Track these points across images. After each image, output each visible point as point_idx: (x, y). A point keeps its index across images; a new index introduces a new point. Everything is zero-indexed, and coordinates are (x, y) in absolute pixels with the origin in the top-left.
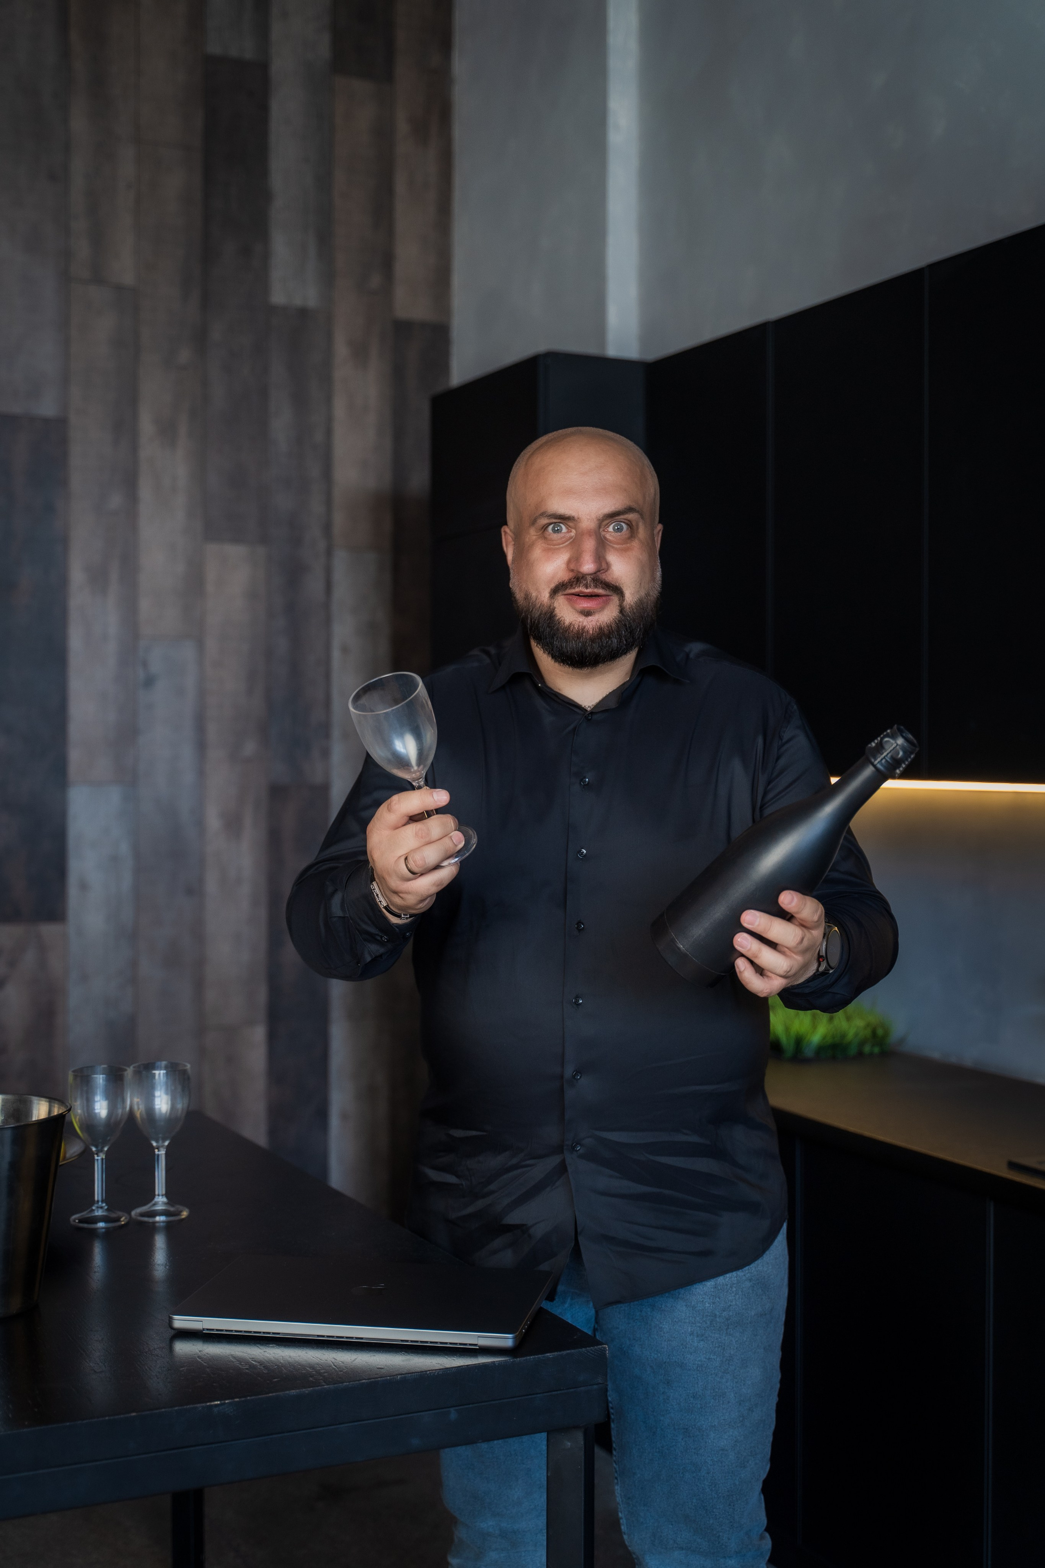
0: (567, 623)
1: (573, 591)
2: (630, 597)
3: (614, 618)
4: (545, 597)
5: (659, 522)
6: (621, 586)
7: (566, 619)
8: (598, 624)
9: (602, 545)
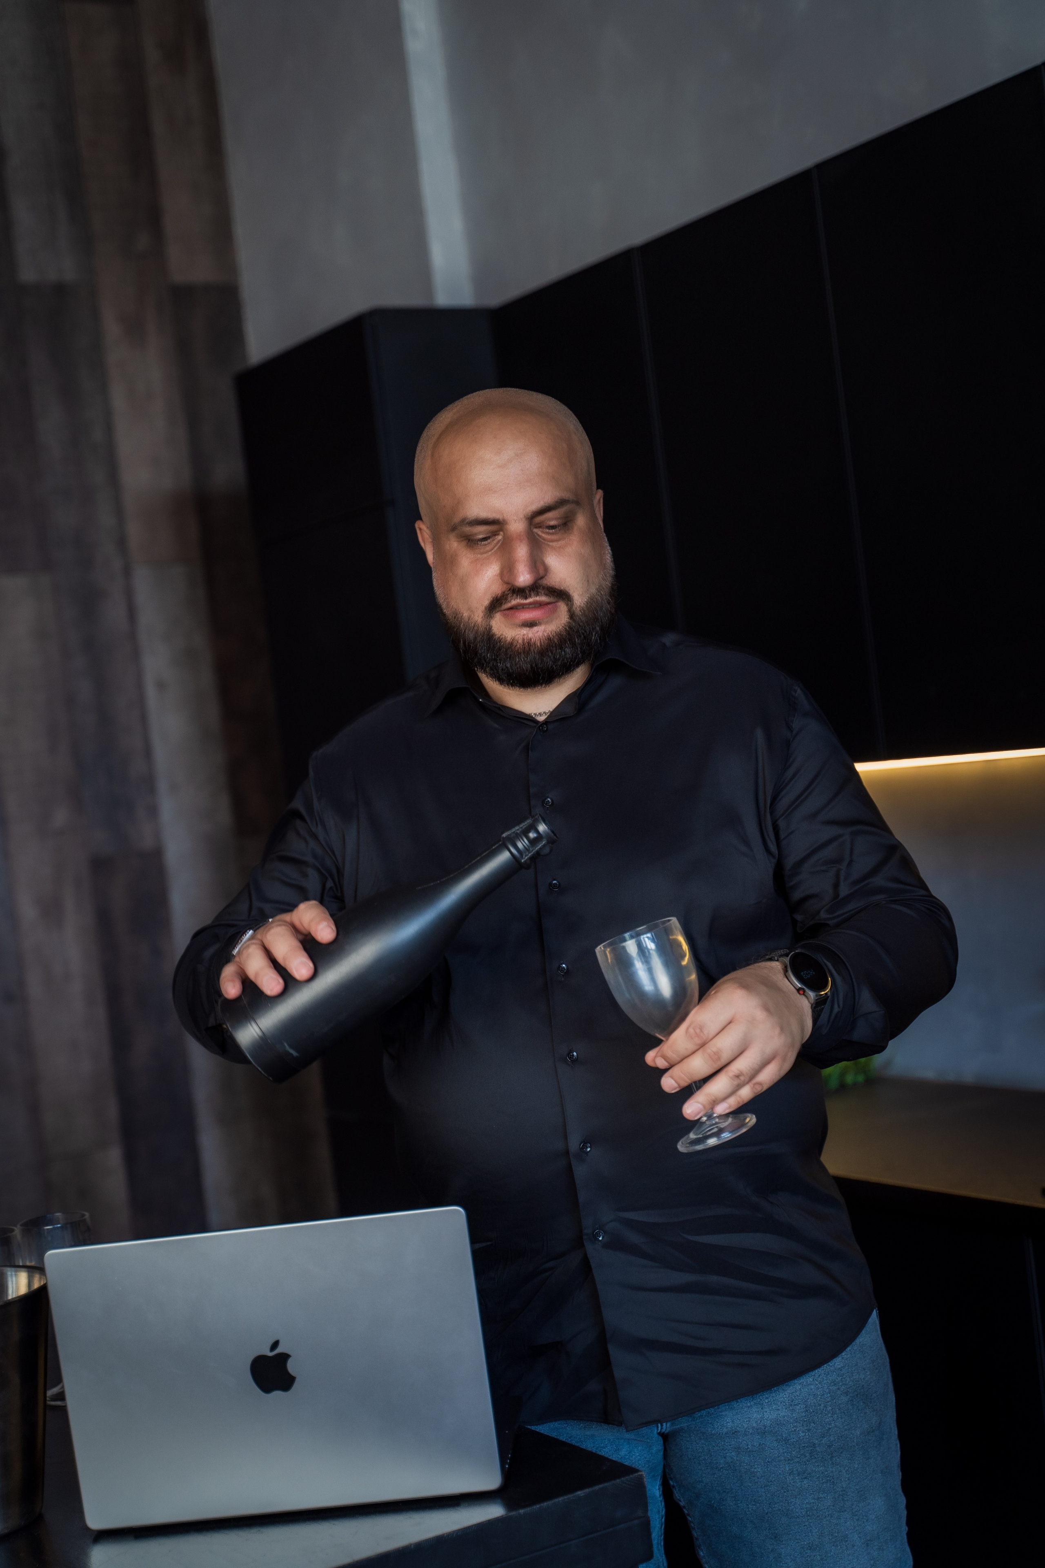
0: (509, 639)
1: (509, 605)
2: (579, 599)
3: (563, 625)
4: (478, 616)
5: (598, 488)
6: (567, 589)
7: (506, 636)
8: (546, 635)
9: (536, 546)
